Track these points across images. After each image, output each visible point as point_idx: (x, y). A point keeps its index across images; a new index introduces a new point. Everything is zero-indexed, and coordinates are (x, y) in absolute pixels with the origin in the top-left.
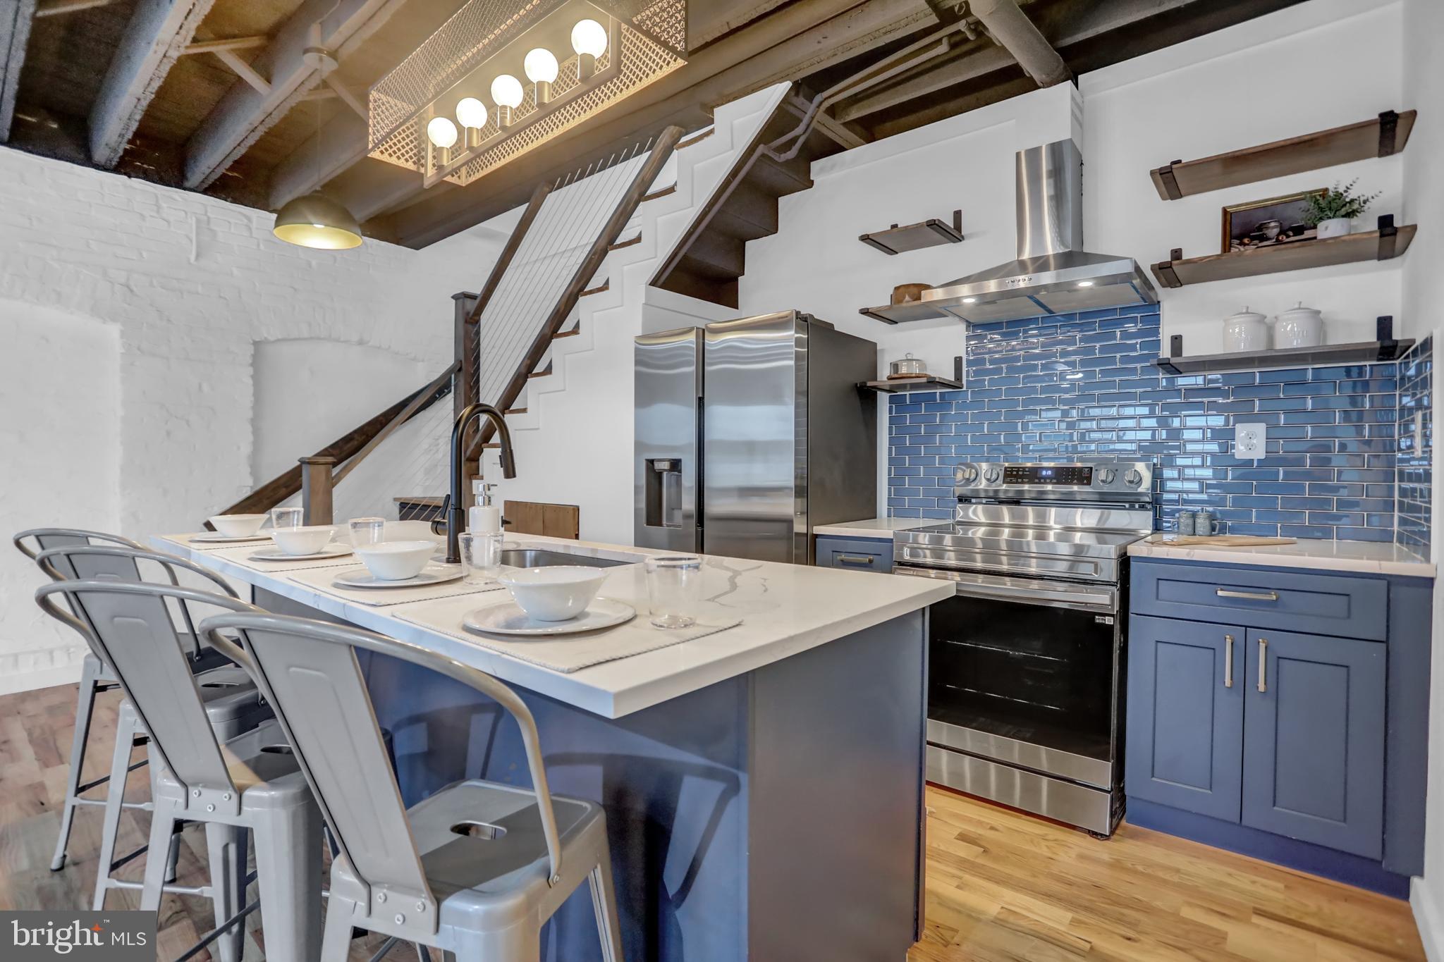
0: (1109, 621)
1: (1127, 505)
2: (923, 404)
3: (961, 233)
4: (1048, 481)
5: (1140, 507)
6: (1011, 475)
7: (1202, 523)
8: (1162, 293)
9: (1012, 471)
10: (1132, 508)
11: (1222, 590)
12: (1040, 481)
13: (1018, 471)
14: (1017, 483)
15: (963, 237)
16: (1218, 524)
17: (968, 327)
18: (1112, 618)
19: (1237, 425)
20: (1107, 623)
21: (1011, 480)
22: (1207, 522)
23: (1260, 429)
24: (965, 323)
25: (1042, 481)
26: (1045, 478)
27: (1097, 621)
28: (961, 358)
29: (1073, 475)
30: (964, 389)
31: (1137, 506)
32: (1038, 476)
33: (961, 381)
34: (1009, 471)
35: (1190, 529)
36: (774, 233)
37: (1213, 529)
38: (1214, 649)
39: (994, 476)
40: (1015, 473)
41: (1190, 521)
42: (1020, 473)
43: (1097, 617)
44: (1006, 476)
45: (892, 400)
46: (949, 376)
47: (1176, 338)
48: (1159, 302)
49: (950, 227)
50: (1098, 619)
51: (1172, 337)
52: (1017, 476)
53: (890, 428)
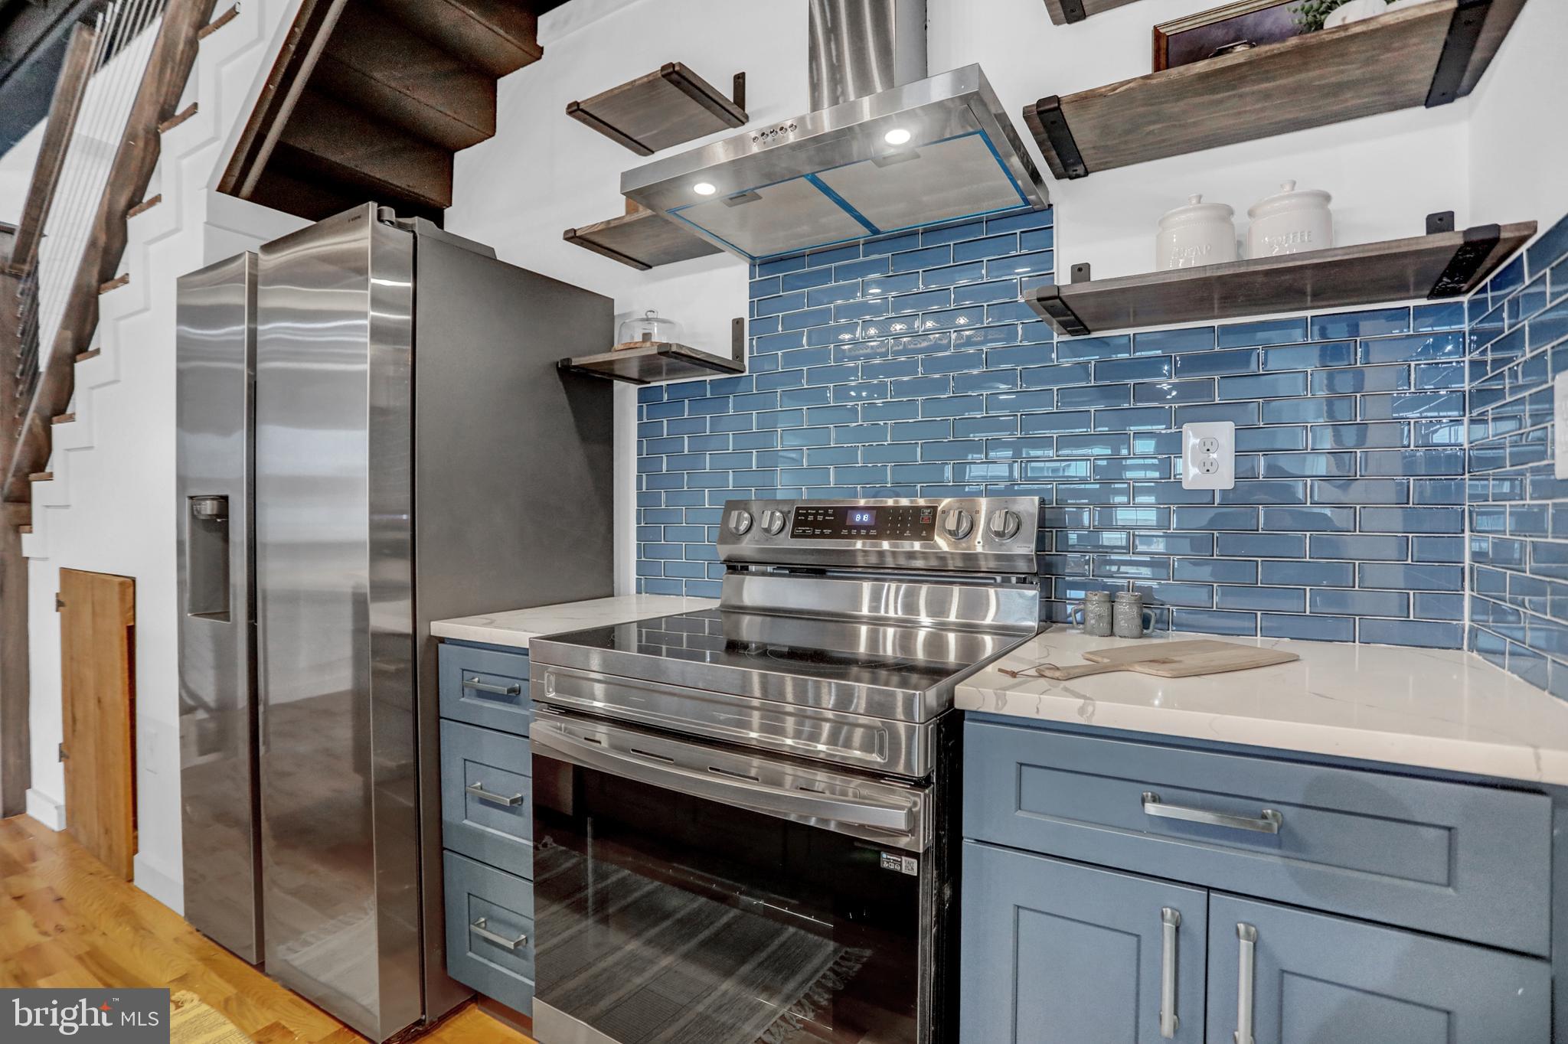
0: (909, 867)
1: (999, 579)
2: (686, 401)
3: (743, 109)
4: (863, 532)
5: (1019, 581)
6: (805, 523)
7: (1126, 610)
8: (1057, 190)
9: (806, 515)
10: (1006, 582)
11: (1156, 799)
12: (850, 532)
13: (815, 515)
14: (814, 536)
15: (747, 117)
16: (1153, 615)
17: (752, 266)
18: (915, 861)
19: (1184, 426)
20: (903, 872)
21: (804, 531)
22: (1135, 610)
23: (1224, 432)
24: (749, 260)
25: (854, 532)
26: (859, 527)
27: (885, 865)
28: (742, 320)
29: (904, 521)
30: (747, 373)
31: (1014, 580)
32: (848, 523)
33: (742, 361)
34: (802, 515)
35: (1104, 625)
36: (491, 136)
37: (1145, 622)
38: (1138, 936)
39: (778, 524)
40: (811, 518)
41: (1104, 610)
42: (820, 518)
43: (884, 855)
44: (797, 523)
45: (643, 396)
46: (725, 352)
47: (1080, 270)
48: (1050, 206)
49: (727, 100)
50: (888, 861)
51: (1073, 267)
52: (815, 524)
53: (640, 443)
